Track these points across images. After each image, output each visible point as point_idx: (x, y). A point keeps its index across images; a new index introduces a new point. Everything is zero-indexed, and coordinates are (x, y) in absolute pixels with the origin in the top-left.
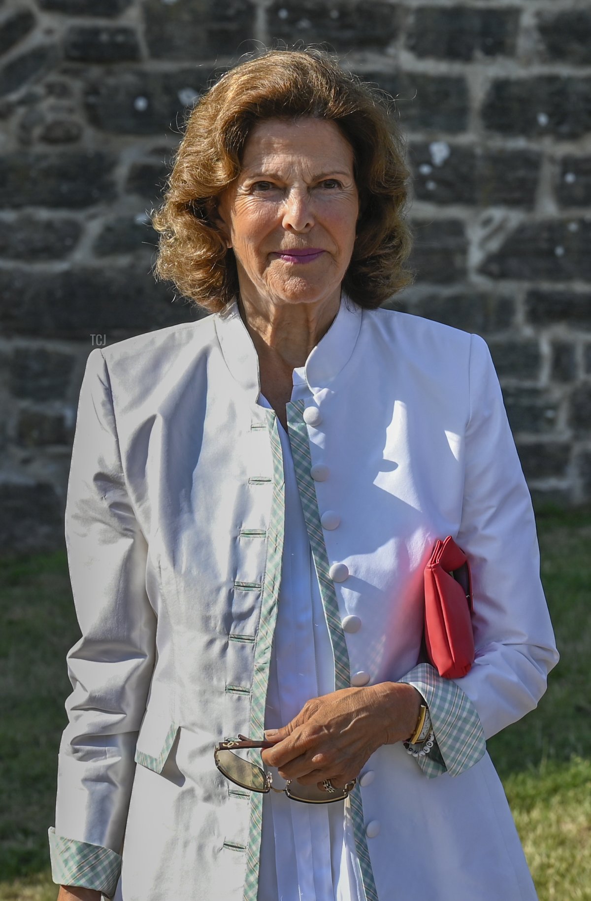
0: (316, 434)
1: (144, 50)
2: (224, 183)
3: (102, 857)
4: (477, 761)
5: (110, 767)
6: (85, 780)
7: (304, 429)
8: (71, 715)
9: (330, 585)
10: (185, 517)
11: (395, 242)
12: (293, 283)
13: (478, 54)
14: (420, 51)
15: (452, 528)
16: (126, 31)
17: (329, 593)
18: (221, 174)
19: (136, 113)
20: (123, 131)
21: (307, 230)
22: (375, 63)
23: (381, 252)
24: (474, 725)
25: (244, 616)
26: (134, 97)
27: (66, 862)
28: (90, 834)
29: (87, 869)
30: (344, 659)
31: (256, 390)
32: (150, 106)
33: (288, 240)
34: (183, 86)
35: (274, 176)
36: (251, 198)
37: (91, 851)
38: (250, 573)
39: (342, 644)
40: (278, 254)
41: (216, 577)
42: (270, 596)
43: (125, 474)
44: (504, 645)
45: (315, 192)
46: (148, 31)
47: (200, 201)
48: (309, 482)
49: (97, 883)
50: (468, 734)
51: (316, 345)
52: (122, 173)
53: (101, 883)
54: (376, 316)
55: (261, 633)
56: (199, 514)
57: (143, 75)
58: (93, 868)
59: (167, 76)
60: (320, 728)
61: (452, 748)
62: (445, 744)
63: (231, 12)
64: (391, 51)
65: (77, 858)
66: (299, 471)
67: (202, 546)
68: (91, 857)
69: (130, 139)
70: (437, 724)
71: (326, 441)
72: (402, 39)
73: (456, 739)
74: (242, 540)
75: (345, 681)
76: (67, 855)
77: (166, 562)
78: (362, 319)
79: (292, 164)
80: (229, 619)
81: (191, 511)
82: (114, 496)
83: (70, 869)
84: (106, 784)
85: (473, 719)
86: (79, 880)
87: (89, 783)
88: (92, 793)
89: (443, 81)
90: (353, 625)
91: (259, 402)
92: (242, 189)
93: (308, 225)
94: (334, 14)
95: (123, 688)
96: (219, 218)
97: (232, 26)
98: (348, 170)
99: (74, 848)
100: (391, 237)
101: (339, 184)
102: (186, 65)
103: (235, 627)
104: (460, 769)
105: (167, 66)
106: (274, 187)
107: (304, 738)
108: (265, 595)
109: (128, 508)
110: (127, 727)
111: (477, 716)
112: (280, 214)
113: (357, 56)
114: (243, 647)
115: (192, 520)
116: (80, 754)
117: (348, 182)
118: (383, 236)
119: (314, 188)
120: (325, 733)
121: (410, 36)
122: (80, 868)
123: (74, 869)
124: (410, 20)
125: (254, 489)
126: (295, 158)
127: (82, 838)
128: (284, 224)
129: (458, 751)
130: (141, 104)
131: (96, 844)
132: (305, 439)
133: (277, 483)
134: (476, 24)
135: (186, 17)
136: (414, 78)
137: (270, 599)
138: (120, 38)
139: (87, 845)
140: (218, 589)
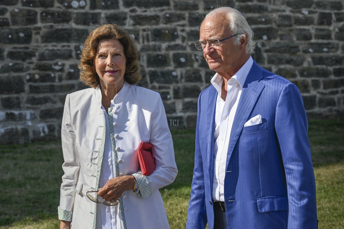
0: (115, 116)
1: (11, 23)
2: (93, 56)
3: (69, 213)
4: (149, 196)
5: (72, 192)
6: (66, 195)
7: (112, 114)
8: (63, 180)
9: (116, 152)
10: (84, 135)
11: (135, 69)
12: (111, 79)
13: (91, 24)
14: (77, 23)
15: (147, 139)
16: (6, 19)
17: (115, 154)
18: (92, 54)
19: (9, 39)
20: (5, 43)
21: (113, 66)
22: (66, 26)
23: (131, 72)
24: (149, 188)
25: (95, 159)
26: (8, 35)
27: (61, 214)
28: (66, 208)
29: (65, 216)
30: (118, 170)
31: (101, 105)
32: (12, 37)
33: (107, 68)
34: (20, 32)
35: (104, 53)
36: (99, 59)
37: (67, 212)
38: (97, 149)
39: (118, 166)
40: (106, 72)
41: (89, 149)
42: (101, 154)
43: (72, 124)
44: (163, 167)
45: (114, 57)
46: (12, 18)
47: (88, 61)
48: (112, 127)
49: (68, 219)
50: (147, 189)
51: (117, 93)
52: (5, 53)
53: (69, 220)
54: (133, 87)
55: (99, 163)
56: (87, 134)
57: (10, 29)
58: (67, 216)
59: (16, 30)
60: (110, 186)
61: (143, 192)
62: (141, 191)
63: (31, 14)
64: (70, 23)
65: (63, 214)
66: (110, 124)
67: (87, 141)
68: (67, 213)
69: (7, 45)
70: (139, 187)
71: (118, 117)
72: (73, 20)
73: (144, 190)
74: (96, 141)
75: (118, 175)
76: (61, 213)
77: (79, 145)
78: (130, 88)
79: (108, 50)
80: (92, 159)
81: (85, 133)
82: (70, 129)
83: (62, 216)
84: (70, 196)
85: (149, 186)
86: (64, 219)
87: (66, 196)
88: (67, 198)
89: (83, 30)
90: (121, 162)
91: (101, 108)
92: (97, 57)
93: (113, 65)
94: (56, 14)
95: (74, 174)
96: (93, 65)
97: (32, 17)
98: (122, 51)
99: (63, 211)
100: (134, 68)
101: (120, 55)
102: (21, 27)
103: (93, 161)
104: (145, 198)
105: (16, 27)
106: (105, 56)
107: (106, 188)
108: (100, 154)
109: (73, 132)
110: (75, 183)
111: (150, 186)
112: (106, 63)
113: (62, 24)
114: (95, 166)
115: (85, 135)
116: (65, 189)
117: (122, 54)
118: (132, 67)
119: (114, 56)
120: (111, 187)
121: (75, 19)
122: (64, 216)
123: (63, 216)
124: (75, 16)
125: (100, 128)
126: (109, 49)
127: (65, 209)
128: (107, 65)
129: (145, 193)
130: (10, 36)
131: (68, 210)
132: (112, 117)
133: (104, 127)
134: (90, 16)
135: (21, 15)
136: (76, 30)
137: (101, 155)
138: (5, 20)
139: (66, 211)
140: (90, 152)
